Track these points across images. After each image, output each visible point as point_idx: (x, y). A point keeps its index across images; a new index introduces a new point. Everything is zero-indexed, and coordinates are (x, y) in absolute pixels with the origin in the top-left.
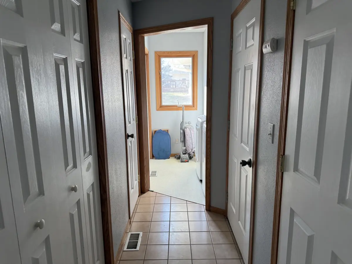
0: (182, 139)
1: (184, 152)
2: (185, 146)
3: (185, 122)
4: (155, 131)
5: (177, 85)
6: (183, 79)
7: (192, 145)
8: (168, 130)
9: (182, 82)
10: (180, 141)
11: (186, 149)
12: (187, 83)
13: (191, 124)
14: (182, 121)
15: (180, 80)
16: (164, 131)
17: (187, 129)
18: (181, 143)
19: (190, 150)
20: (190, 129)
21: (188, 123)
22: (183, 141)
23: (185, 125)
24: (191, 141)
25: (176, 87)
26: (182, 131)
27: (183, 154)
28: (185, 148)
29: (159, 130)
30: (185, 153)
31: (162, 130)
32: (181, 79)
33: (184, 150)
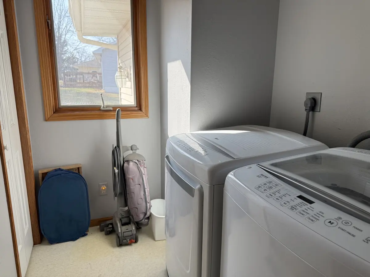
0: (118, 190)
1: (124, 220)
2: (126, 205)
3: (123, 147)
4: (44, 175)
5: (85, 79)
6: (93, 72)
7: (144, 203)
8: (78, 168)
9: (92, 76)
10: (113, 193)
11: (129, 212)
12: (98, 77)
13: (137, 152)
14: (115, 145)
15: (89, 73)
16: (69, 171)
17: (131, 163)
18: (116, 198)
19: (142, 216)
20: (138, 164)
21: (130, 148)
22: (120, 194)
23: (124, 154)
24: (142, 193)
25: (84, 82)
26: (116, 171)
27: (123, 225)
28: (127, 208)
29: (56, 170)
30: (128, 221)
31: (62, 168)
32: (91, 72)
33: (125, 216)
